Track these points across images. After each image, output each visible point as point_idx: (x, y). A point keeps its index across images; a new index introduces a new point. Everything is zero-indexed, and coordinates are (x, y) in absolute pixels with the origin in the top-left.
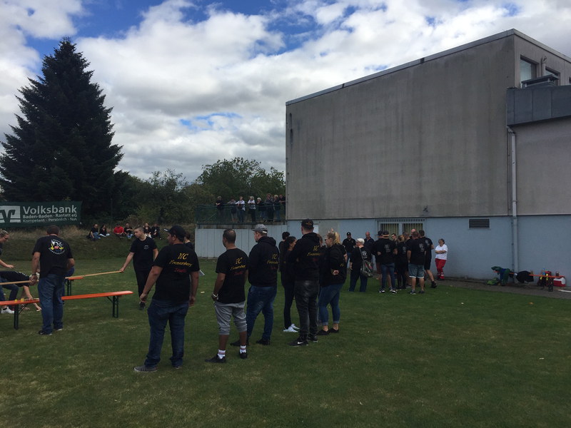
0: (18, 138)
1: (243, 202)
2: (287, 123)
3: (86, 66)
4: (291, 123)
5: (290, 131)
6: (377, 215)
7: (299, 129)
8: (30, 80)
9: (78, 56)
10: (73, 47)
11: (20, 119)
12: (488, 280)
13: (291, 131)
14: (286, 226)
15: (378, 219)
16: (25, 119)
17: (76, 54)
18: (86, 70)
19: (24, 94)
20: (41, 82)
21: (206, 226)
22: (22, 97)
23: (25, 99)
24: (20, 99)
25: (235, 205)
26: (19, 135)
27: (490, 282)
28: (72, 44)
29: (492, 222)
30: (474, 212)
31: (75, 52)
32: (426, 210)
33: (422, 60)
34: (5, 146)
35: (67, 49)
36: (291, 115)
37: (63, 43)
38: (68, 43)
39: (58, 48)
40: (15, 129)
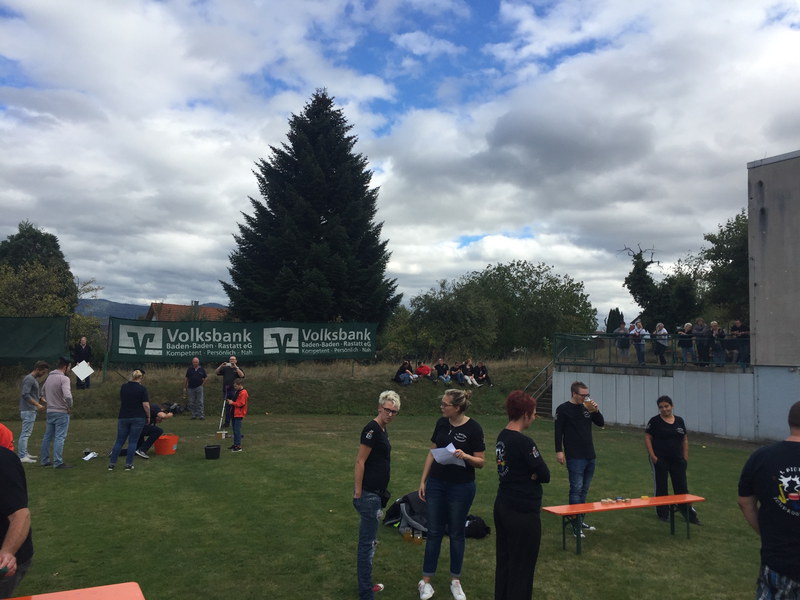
0: (252, 229)
2: (750, 198)
3: (347, 129)
4: (762, 198)
5: (759, 212)
7: (781, 207)
8: (274, 149)
9: (337, 115)
10: (330, 102)
11: (257, 204)
13: (763, 211)
16: (264, 204)
17: (333, 112)
18: (347, 135)
19: (262, 169)
20: (286, 151)
21: (571, 368)
22: (260, 173)
26: (253, 225)
28: (329, 97)
31: (332, 109)
34: (239, 241)
35: (321, 103)
36: (761, 184)
37: (317, 96)
38: (324, 96)
39: (310, 103)
40: (248, 218)
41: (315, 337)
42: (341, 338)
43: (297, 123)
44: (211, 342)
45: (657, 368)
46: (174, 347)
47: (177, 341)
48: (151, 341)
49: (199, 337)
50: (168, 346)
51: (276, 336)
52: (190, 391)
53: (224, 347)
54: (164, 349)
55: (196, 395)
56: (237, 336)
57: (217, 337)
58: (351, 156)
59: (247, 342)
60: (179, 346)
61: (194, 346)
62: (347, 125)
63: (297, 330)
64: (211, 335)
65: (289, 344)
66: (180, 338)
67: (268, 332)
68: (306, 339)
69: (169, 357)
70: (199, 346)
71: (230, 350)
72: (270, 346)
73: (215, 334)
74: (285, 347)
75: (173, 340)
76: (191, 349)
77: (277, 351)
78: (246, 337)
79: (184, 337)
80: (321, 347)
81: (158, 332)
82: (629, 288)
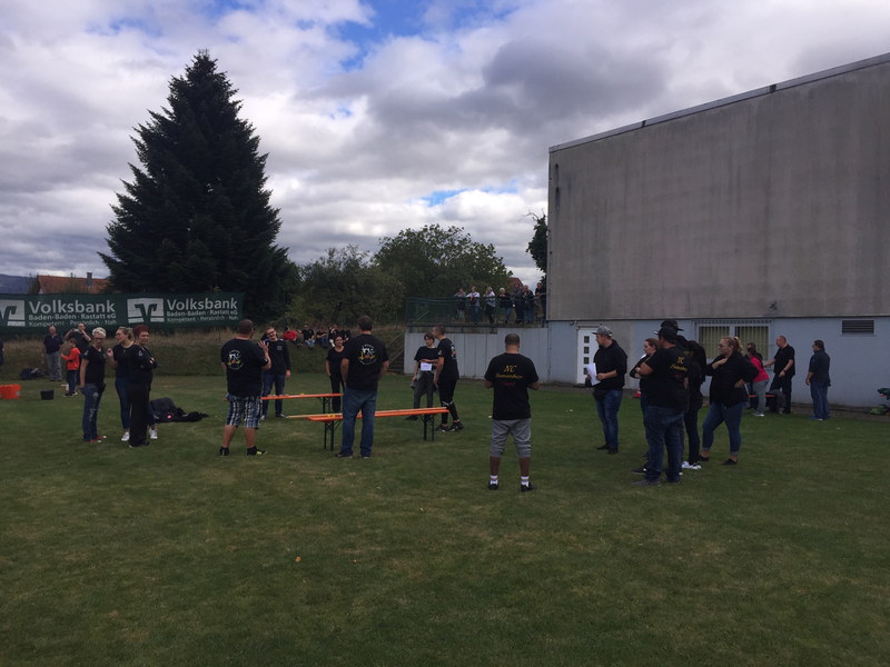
0: (133, 198)
1: (478, 295)
2: (550, 179)
3: (232, 93)
4: (557, 180)
5: (554, 191)
6: (695, 314)
7: (570, 186)
8: (152, 113)
9: (221, 77)
10: (212, 64)
11: (137, 172)
12: (870, 409)
13: (558, 190)
14: (545, 330)
15: (696, 320)
16: (145, 171)
17: (217, 76)
18: (231, 99)
19: (142, 135)
20: (167, 116)
22: (139, 138)
23: (143, 142)
24: (137, 142)
25: (464, 299)
26: (133, 193)
27: (875, 411)
28: (211, 59)
29: (878, 324)
30: (850, 310)
31: (215, 72)
32: (773, 306)
33: (773, 87)
34: (117, 210)
35: (204, 66)
36: (557, 166)
37: (198, 58)
38: (206, 58)
39: (192, 65)
40: (129, 187)
41: (180, 306)
42: (207, 307)
43: (177, 85)
44: (74, 313)
45: (487, 326)
46: (36, 318)
47: (40, 313)
48: (13, 313)
49: (61, 308)
50: (31, 317)
51: (141, 307)
52: (48, 356)
53: (88, 317)
54: (27, 320)
55: (54, 360)
56: (100, 308)
57: (80, 308)
58: (238, 120)
59: (111, 312)
60: (41, 318)
61: (57, 317)
62: (232, 89)
63: (162, 300)
64: (74, 307)
65: (153, 314)
66: (42, 310)
67: (131, 303)
68: (172, 308)
69: (32, 328)
70: (62, 317)
71: (93, 320)
72: (134, 315)
73: (77, 306)
74: (150, 316)
75: (35, 312)
76: (54, 320)
77: (141, 320)
78: (110, 308)
79: (46, 309)
80: (187, 316)
81: (20, 305)
82: (532, 253)
